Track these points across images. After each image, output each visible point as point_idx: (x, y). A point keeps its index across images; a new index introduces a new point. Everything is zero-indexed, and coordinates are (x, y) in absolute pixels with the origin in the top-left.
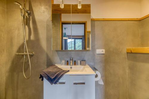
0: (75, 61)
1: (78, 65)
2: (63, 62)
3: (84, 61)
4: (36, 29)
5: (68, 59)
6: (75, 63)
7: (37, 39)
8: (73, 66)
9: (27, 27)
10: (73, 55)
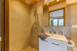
0: (55, 32)
1: (57, 34)
2: (48, 31)
3: (61, 32)
4: (37, 17)
5: (51, 31)
6: (55, 33)
7: (38, 21)
8: (54, 35)
9: (35, 17)
10: (54, 28)
